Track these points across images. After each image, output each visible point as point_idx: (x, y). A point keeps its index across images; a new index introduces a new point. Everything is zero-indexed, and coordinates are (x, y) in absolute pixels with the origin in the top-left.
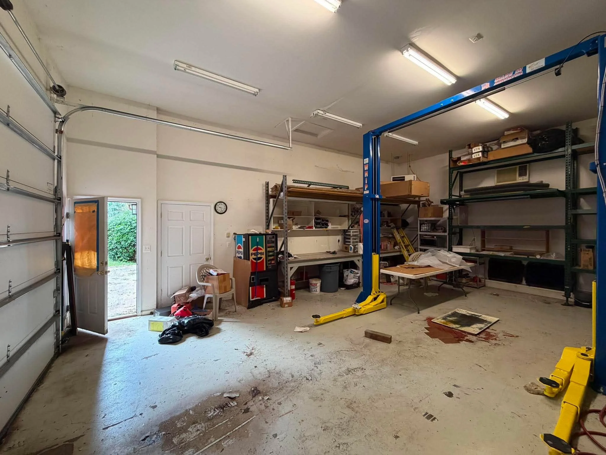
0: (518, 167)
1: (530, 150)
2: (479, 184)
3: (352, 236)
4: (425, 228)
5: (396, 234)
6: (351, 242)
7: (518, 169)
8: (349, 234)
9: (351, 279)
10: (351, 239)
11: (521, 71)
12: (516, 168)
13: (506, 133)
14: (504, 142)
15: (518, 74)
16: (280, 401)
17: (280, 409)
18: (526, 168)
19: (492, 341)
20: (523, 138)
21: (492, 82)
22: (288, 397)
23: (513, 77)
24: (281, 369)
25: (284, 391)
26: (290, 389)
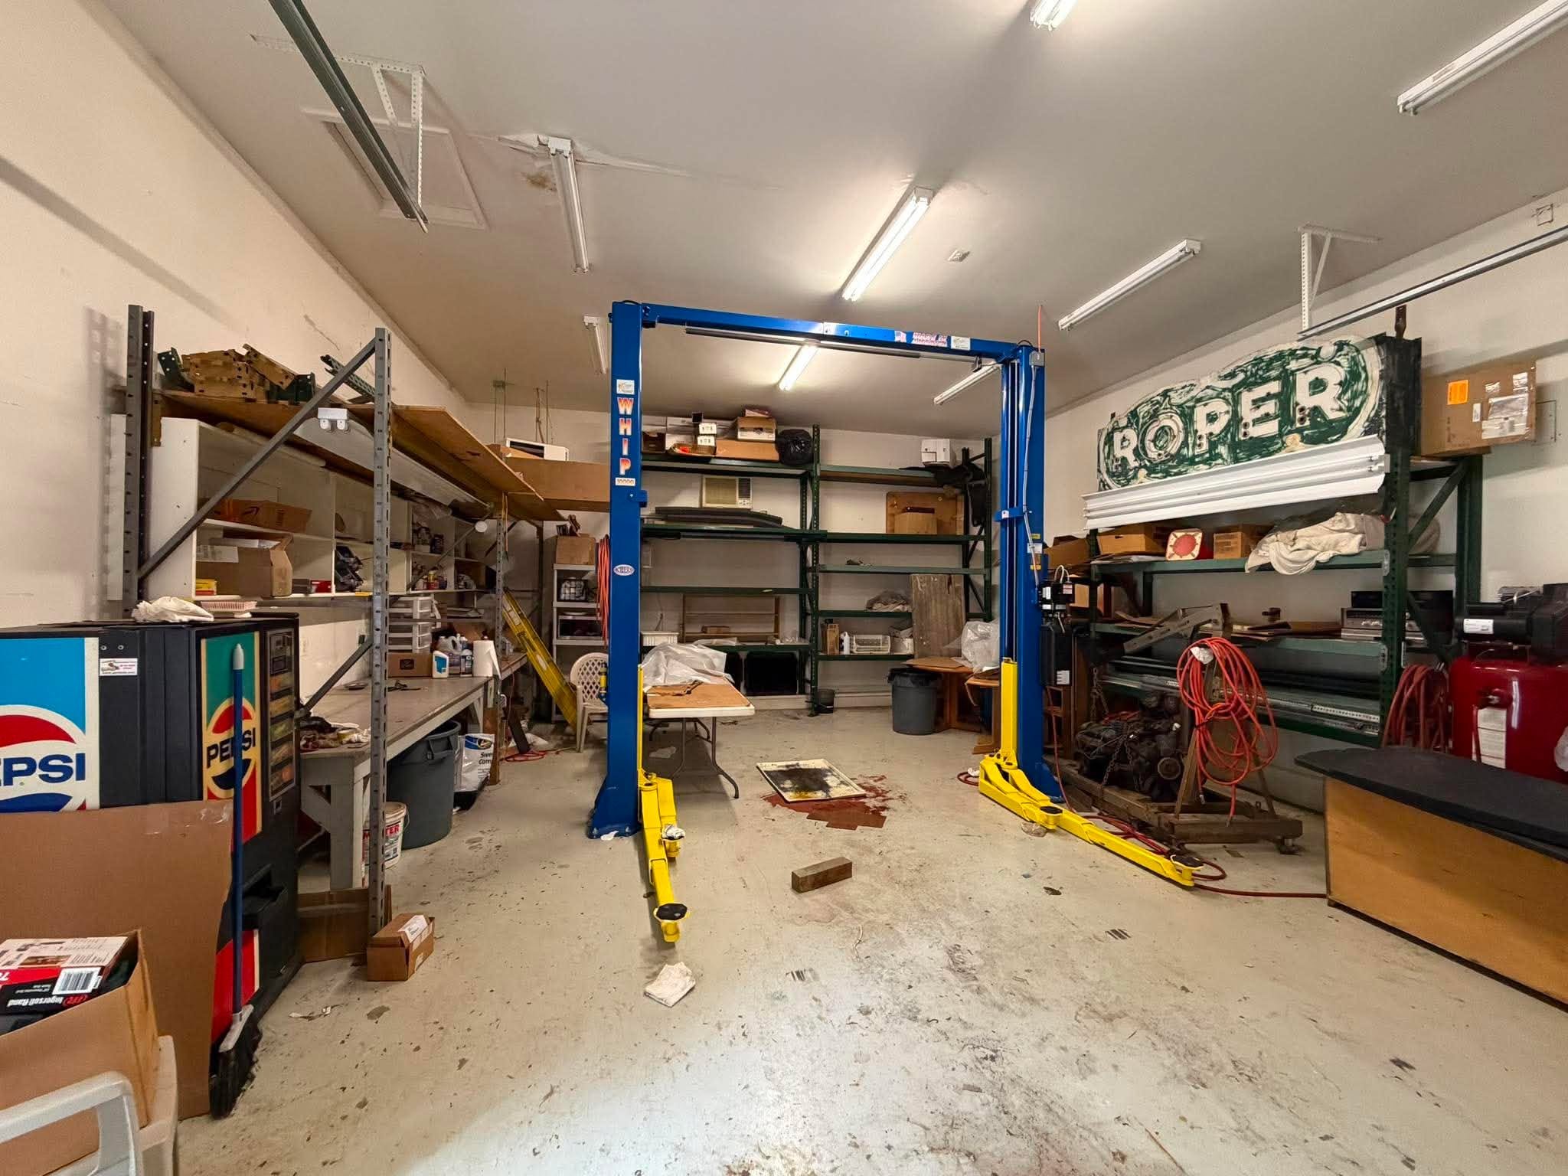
0: (737, 478)
1: (774, 455)
2: (673, 498)
3: (420, 620)
4: (572, 590)
5: (509, 609)
6: (415, 641)
7: (737, 483)
8: (409, 611)
9: (470, 769)
10: (416, 629)
11: (945, 340)
12: (734, 480)
13: (748, 413)
14: (743, 429)
15: (942, 343)
16: (1105, 1153)
17: (1139, 1159)
18: (749, 485)
19: (889, 795)
20: (769, 431)
21: (910, 336)
22: (1084, 1128)
23: (935, 345)
24: (929, 1111)
25: (1053, 1130)
26: (1041, 1114)
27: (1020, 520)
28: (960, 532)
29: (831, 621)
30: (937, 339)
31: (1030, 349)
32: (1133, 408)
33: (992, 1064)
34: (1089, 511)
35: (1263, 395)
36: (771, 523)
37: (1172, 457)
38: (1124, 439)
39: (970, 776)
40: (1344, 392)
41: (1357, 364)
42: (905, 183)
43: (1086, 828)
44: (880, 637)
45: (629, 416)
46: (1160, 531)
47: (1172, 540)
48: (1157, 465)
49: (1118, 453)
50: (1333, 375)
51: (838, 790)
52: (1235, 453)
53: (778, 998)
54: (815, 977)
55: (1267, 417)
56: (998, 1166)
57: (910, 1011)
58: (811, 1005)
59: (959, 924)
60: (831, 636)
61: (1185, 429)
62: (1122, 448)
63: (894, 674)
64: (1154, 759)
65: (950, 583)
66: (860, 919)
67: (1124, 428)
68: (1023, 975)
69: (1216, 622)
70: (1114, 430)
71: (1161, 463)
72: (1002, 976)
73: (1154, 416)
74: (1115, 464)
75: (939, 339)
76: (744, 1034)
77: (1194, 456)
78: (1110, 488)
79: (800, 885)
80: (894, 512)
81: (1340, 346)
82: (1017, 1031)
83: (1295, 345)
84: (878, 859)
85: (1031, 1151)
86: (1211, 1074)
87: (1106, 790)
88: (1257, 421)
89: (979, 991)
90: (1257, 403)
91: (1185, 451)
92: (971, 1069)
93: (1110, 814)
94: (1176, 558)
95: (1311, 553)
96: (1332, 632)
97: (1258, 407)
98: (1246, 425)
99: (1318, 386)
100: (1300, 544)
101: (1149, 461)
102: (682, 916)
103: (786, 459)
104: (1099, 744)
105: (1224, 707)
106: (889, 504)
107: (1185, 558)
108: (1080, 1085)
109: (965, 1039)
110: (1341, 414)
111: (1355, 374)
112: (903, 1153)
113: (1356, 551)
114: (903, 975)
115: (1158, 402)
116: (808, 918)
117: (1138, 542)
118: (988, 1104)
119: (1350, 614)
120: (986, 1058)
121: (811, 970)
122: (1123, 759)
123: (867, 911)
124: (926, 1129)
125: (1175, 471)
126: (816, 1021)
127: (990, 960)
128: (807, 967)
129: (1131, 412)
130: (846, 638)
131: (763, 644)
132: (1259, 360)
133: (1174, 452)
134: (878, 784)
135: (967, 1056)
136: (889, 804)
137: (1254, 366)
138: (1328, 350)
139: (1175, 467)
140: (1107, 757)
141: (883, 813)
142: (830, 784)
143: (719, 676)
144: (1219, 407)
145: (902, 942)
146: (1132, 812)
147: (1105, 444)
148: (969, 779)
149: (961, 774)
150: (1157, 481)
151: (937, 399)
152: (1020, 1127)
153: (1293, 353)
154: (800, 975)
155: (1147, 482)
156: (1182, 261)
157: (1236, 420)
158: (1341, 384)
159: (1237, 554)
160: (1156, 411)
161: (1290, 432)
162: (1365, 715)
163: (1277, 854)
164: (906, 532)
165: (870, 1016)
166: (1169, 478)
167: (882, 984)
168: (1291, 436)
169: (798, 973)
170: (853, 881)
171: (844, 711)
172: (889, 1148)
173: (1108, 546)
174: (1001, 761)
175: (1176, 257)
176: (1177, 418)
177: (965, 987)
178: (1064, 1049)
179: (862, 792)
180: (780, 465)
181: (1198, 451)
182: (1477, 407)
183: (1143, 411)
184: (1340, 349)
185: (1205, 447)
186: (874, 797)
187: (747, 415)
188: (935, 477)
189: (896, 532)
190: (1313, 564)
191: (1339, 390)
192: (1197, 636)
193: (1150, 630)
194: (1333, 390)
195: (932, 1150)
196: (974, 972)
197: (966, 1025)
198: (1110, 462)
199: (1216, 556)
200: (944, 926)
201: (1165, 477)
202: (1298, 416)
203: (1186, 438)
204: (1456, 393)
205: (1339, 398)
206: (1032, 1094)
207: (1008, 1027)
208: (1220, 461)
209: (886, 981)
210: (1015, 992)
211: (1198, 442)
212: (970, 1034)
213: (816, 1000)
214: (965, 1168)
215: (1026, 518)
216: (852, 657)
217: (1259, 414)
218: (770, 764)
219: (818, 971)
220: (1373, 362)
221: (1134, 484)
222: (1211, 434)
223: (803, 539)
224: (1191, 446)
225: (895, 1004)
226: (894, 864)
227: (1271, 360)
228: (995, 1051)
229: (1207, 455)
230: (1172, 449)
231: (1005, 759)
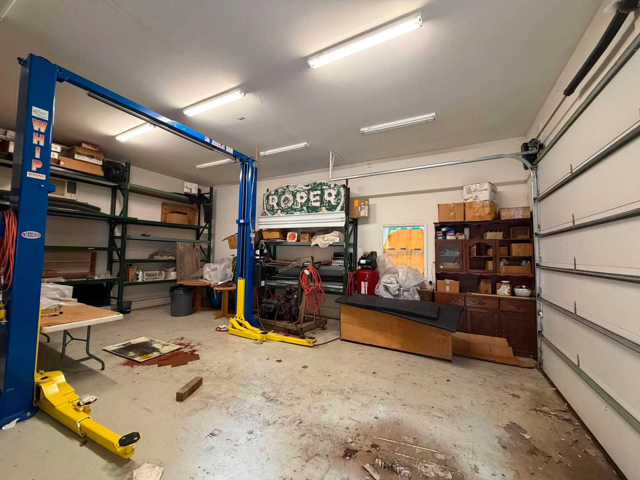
0: (66, 181)
1: (101, 173)
7: (66, 184)
11: (224, 147)
12: (65, 182)
13: (83, 145)
14: (78, 153)
15: (223, 147)
16: (344, 430)
17: (352, 426)
18: (76, 186)
19: (192, 345)
20: (99, 159)
21: (211, 140)
22: (335, 427)
23: (221, 147)
24: (297, 451)
25: (329, 432)
26: (324, 430)
27: (248, 224)
28: (196, 224)
29: (131, 265)
30: (221, 145)
31: (253, 161)
32: (276, 189)
33: (302, 424)
34: (260, 222)
35: (316, 194)
36: (92, 210)
37: (289, 208)
38: (273, 199)
39: (221, 328)
40: (336, 198)
41: (339, 191)
42: (237, 84)
43: (276, 336)
44: (157, 272)
45: (42, 133)
46: (284, 232)
47: (288, 235)
48: (284, 209)
49: (271, 203)
50: (334, 193)
51: (164, 349)
52: (308, 210)
53: (211, 449)
54: (220, 431)
55: (317, 201)
56: (326, 452)
57: (266, 423)
58: (228, 443)
59: (259, 385)
60: (132, 273)
61: (294, 199)
62: (272, 202)
63: (172, 289)
64: (290, 309)
65: (194, 246)
66: (219, 400)
67: (273, 195)
68: (291, 392)
69: (310, 262)
70: (269, 195)
71: (286, 209)
72: (285, 395)
73: (284, 193)
74: (269, 207)
75: (222, 146)
76: (207, 473)
77: (296, 209)
78: (268, 215)
79: (180, 398)
80: (166, 212)
81: (335, 185)
82: (301, 410)
83: (325, 182)
84: (208, 373)
85: (329, 442)
86: (349, 395)
87: (276, 322)
88: (314, 201)
89: (281, 404)
90: (315, 196)
91: (293, 206)
92: (298, 430)
93: (277, 330)
94: (290, 241)
95: (328, 242)
96: (329, 264)
97: (315, 197)
98: (311, 202)
99: (330, 195)
100: (326, 239)
101: (282, 208)
102: (139, 437)
103: (108, 176)
104: (273, 306)
105: (313, 288)
106: (164, 208)
107: (293, 241)
108: (327, 416)
109: (289, 421)
110: (335, 204)
111: (338, 194)
112: (300, 469)
113: (338, 242)
114: (254, 412)
115: (285, 189)
116: (196, 410)
117: (277, 235)
118: (310, 437)
119: (334, 259)
120: (299, 423)
121: (216, 430)
122: (281, 310)
123: (220, 395)
124: (300, 457)
125: (290, 212)
126: (235, 447)
127: (277, 391)
128: (213, 429)
129: (276, 190)
130: (141, 273)
131: (85, 279)
132: (315, 183)
133: (290, 206)
134: (182, 341)
135: (294, 426)
136: (195, 348)
137: (314, 185)
138: (332, 186)
139: (290, 211)
140: (275, 310)
141: (196, 353)
142: (158, 347)
143: (69, 301)
144: (304, 195)
145: (244, 401)
146: (286, 328)
147: (266, 199)
148: (221, 329)
149: (218, 328)
150: (284, 215)
151: (198, 166)
152: (322, 437)
153: (324, 184)
154: (212, 434)
155: (281, 215)
156: (304, 148)
157: (308, 200)
158: (335, 195)
159: (307, 241)
160: (284, 191)
161: (323, 206)
162: (339, 287)
163: (322, 331)
164: (174, 222)
165: (254, 433)
166: (288, 215)
167: (249, 419)
168: (323, 207)
169: (211, 434)
170: (204, 386)
171: (137, 312)
172: (295, 471)
173: (266, 236)
174: (238, 319)
175: (303, 147)
176: (291, 195)
177: (277, 404)
178: (316, 408)
179: (178, 347)
180: (103, 179)
181: (297, 207)
182: (360, 207)
183: (280, 190)
184: (335, 186)
185: (299, 206)
186: (185, 347)
187: (83, 146)
188: (189, 199)
189: (167, 222)
190: (328, 244)
191: (335, 197)
192: (304, 267)
193: (287, 265)
194: (333, 197)
195: (307, 462)
196: (275, 398)
197: (286, 417)
198: (268, 206)
199: (301, 241)
200: (254, 387)
201: (287, 214)
202: (325, 202)
203: (294, 202)
204: (356, 203)
205: (335, 199)
206: (318, 425)
207: (297, 410)
208: (304, 211)
209: (249, 417)
210: (292, 398)
211: (297, 204)
212: (289, 419)
213: (227, 440)
214: (319, 460)
215: (250, 223)
216: (143, 283)
217: (315, 199)
218: (111, 346)
219: (219, 428)
220: (342, 191)
221: (276, 215)
222: (301, 203)
223: (113, 221)
224: (295, 205)
225: (259, 423)
226: (217, 372)
227: (319, 184)
228: (300, 420)
229: (300, 209)
230: (290, 205)
231: (239, 318)
